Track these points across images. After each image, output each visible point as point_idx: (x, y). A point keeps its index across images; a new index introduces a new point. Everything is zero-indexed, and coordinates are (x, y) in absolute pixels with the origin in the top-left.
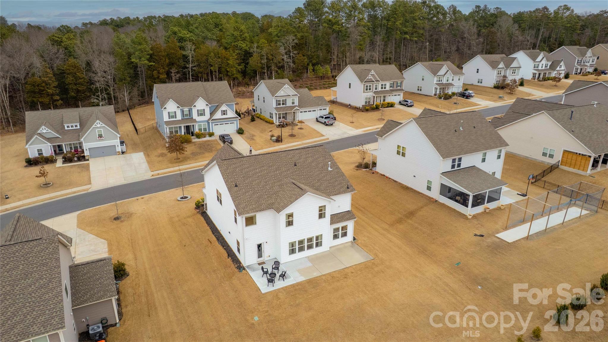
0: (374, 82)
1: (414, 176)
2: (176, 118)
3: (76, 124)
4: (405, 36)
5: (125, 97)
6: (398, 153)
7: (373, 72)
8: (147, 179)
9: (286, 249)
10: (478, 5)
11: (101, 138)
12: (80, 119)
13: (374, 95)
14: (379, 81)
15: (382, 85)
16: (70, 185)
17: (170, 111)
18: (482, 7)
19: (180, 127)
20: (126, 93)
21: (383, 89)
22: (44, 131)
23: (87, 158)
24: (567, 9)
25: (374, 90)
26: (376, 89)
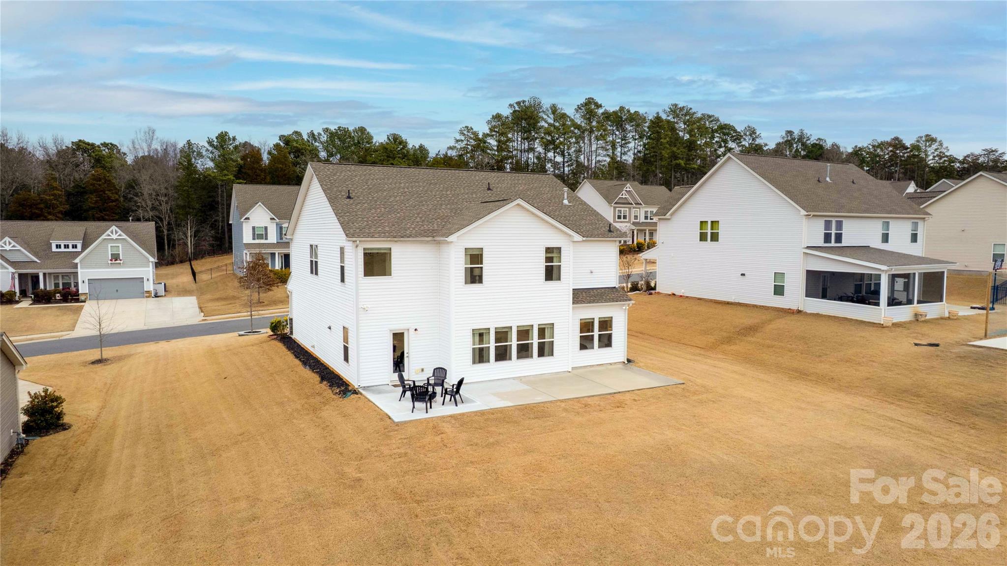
0: (632, 204)
1: (743, 275)
2: (266, 239)
3: (74, 242)
4: (677, 162)
5: (187, 238)
6: (703, 237)
7: (629, 188)
8: (189, 324)
9: (466, 346)
10: (789, 130)
11: (116, 260)
12: (85, 234)
13: (633, 227)
14: (641, 204)
15: (646, 212)
16: (30, 329)
17: (256, 225)
18: (796, 133)
19: (273, 255)
20: (189, 231)
21: (649, 221)
22: (8, 248)
23: (82, 298)
24: (931, 140)
25: (633, 220)
26: (636, 217)
